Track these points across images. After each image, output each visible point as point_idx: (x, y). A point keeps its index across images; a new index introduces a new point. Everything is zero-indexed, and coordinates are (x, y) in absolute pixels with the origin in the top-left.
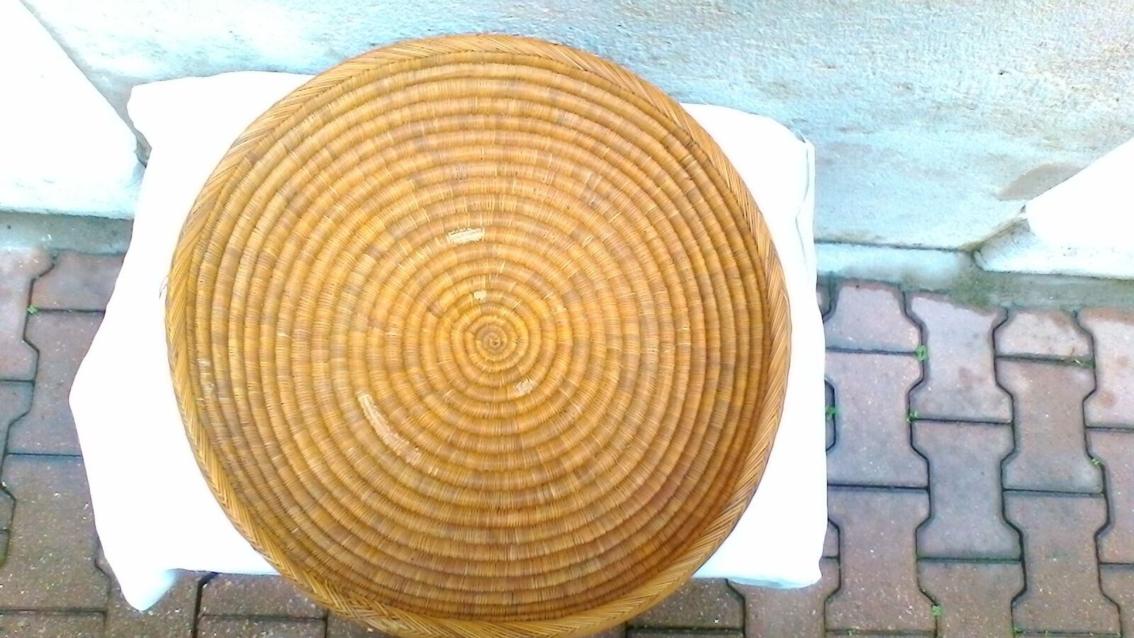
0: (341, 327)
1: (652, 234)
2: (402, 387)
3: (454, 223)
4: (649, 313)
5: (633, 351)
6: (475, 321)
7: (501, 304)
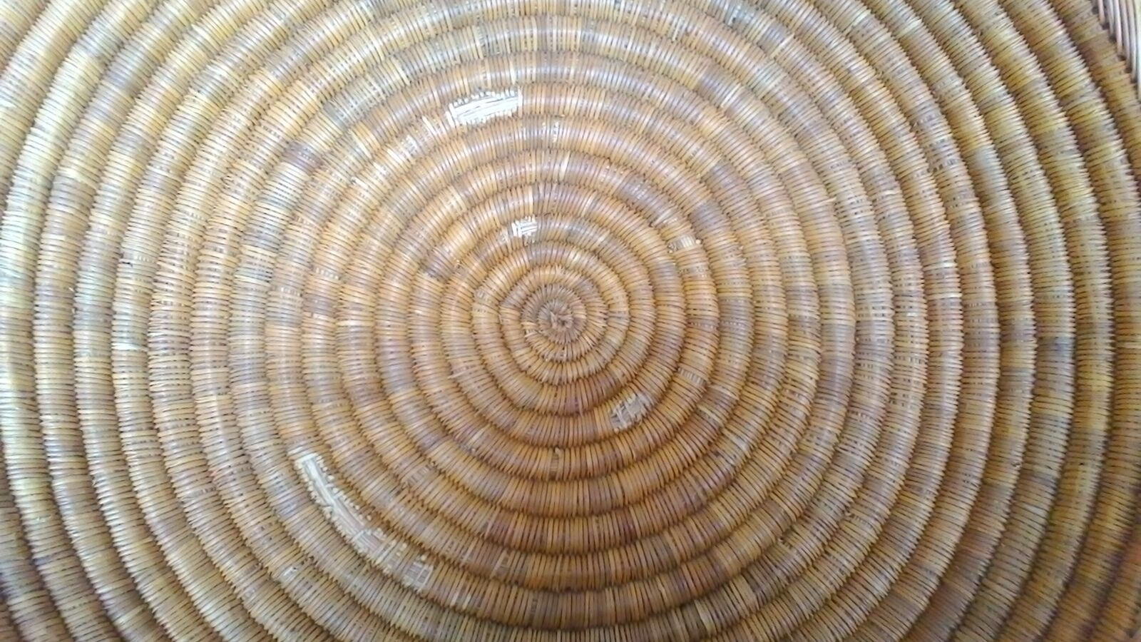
0: (246, 317)
1: (862, 74)
2: (379, 431)
3: (460, 83)
4: (868, 237)
5: (842, 317)
6: (515, 282)
7: (567, 241)
